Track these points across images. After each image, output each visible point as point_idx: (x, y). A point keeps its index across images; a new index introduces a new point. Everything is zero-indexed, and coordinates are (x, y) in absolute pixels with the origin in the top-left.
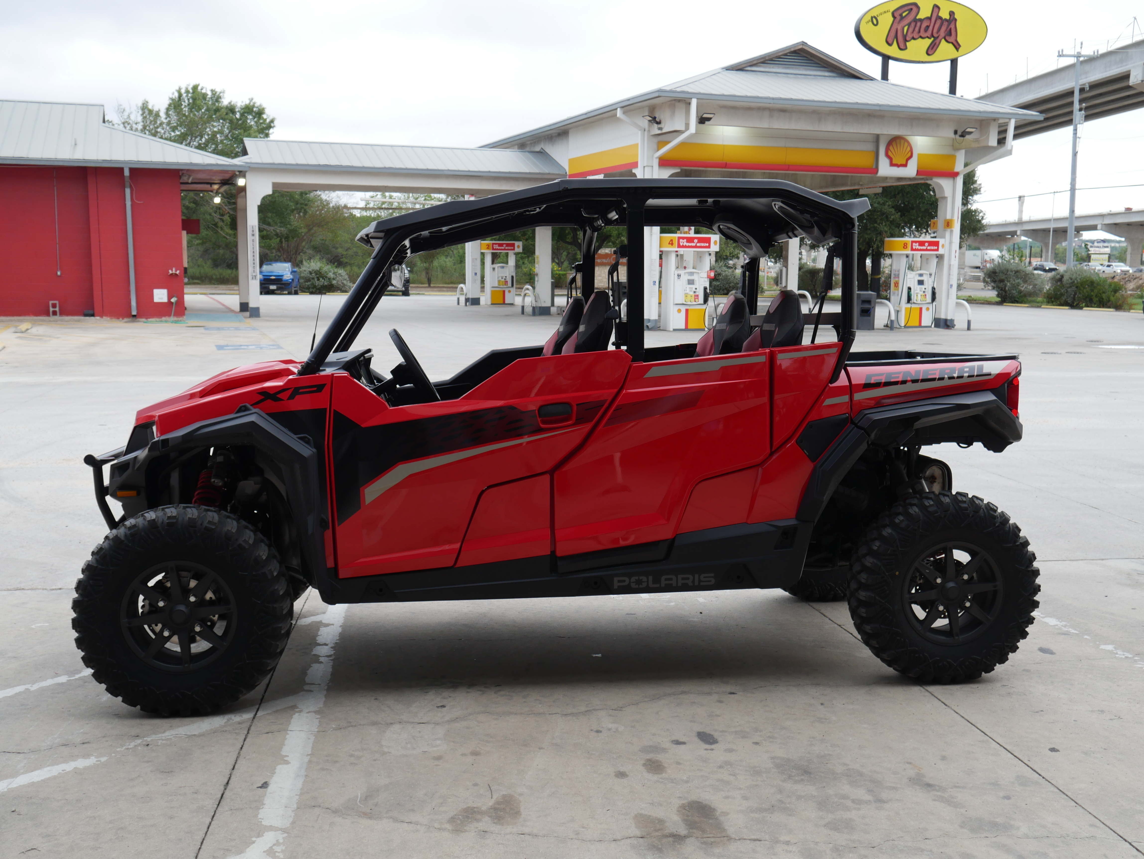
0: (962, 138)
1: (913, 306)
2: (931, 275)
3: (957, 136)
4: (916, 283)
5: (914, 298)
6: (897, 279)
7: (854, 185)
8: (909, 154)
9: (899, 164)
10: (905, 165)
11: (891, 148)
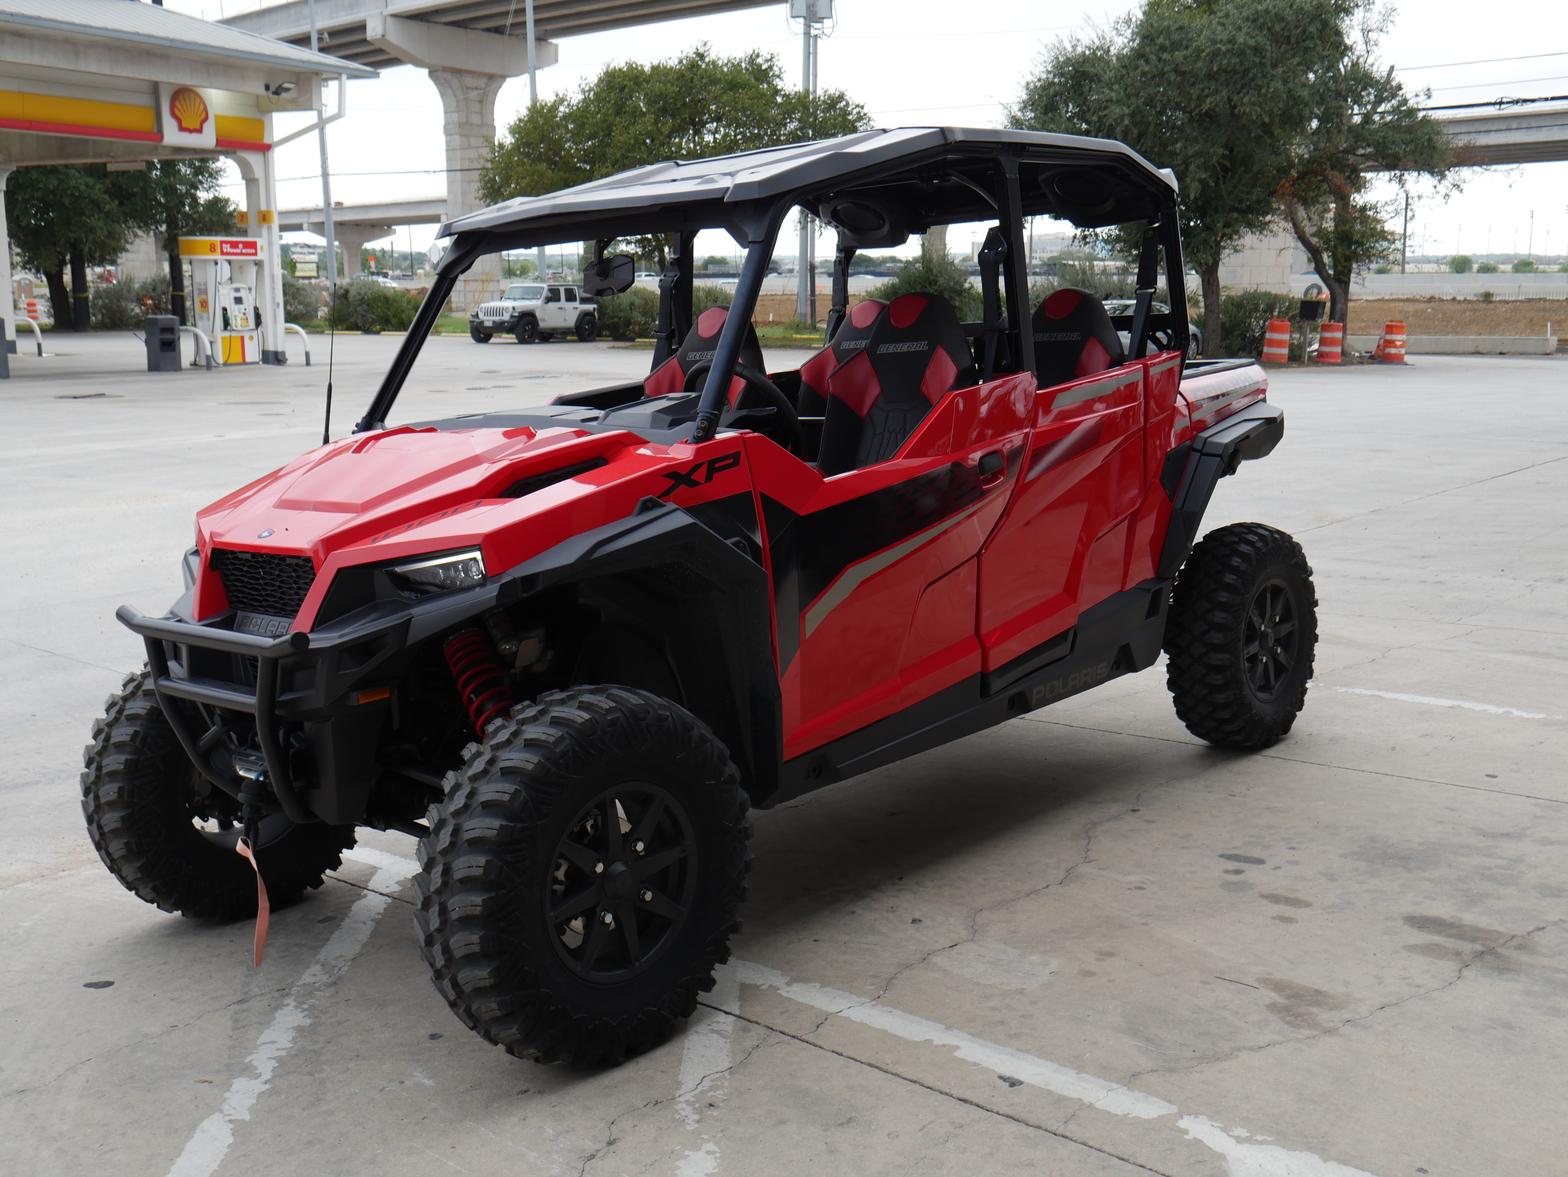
0: (276, 97)
1: (233, 334)
2: (250, 289)
3: (270, 94)
4: (233, 301)
5: (232, 322)
6: (204, 296)
7: (100, 156)
8: (204, 116)
9: (191, 128)
10: (200, 131)
11: (177, 104)
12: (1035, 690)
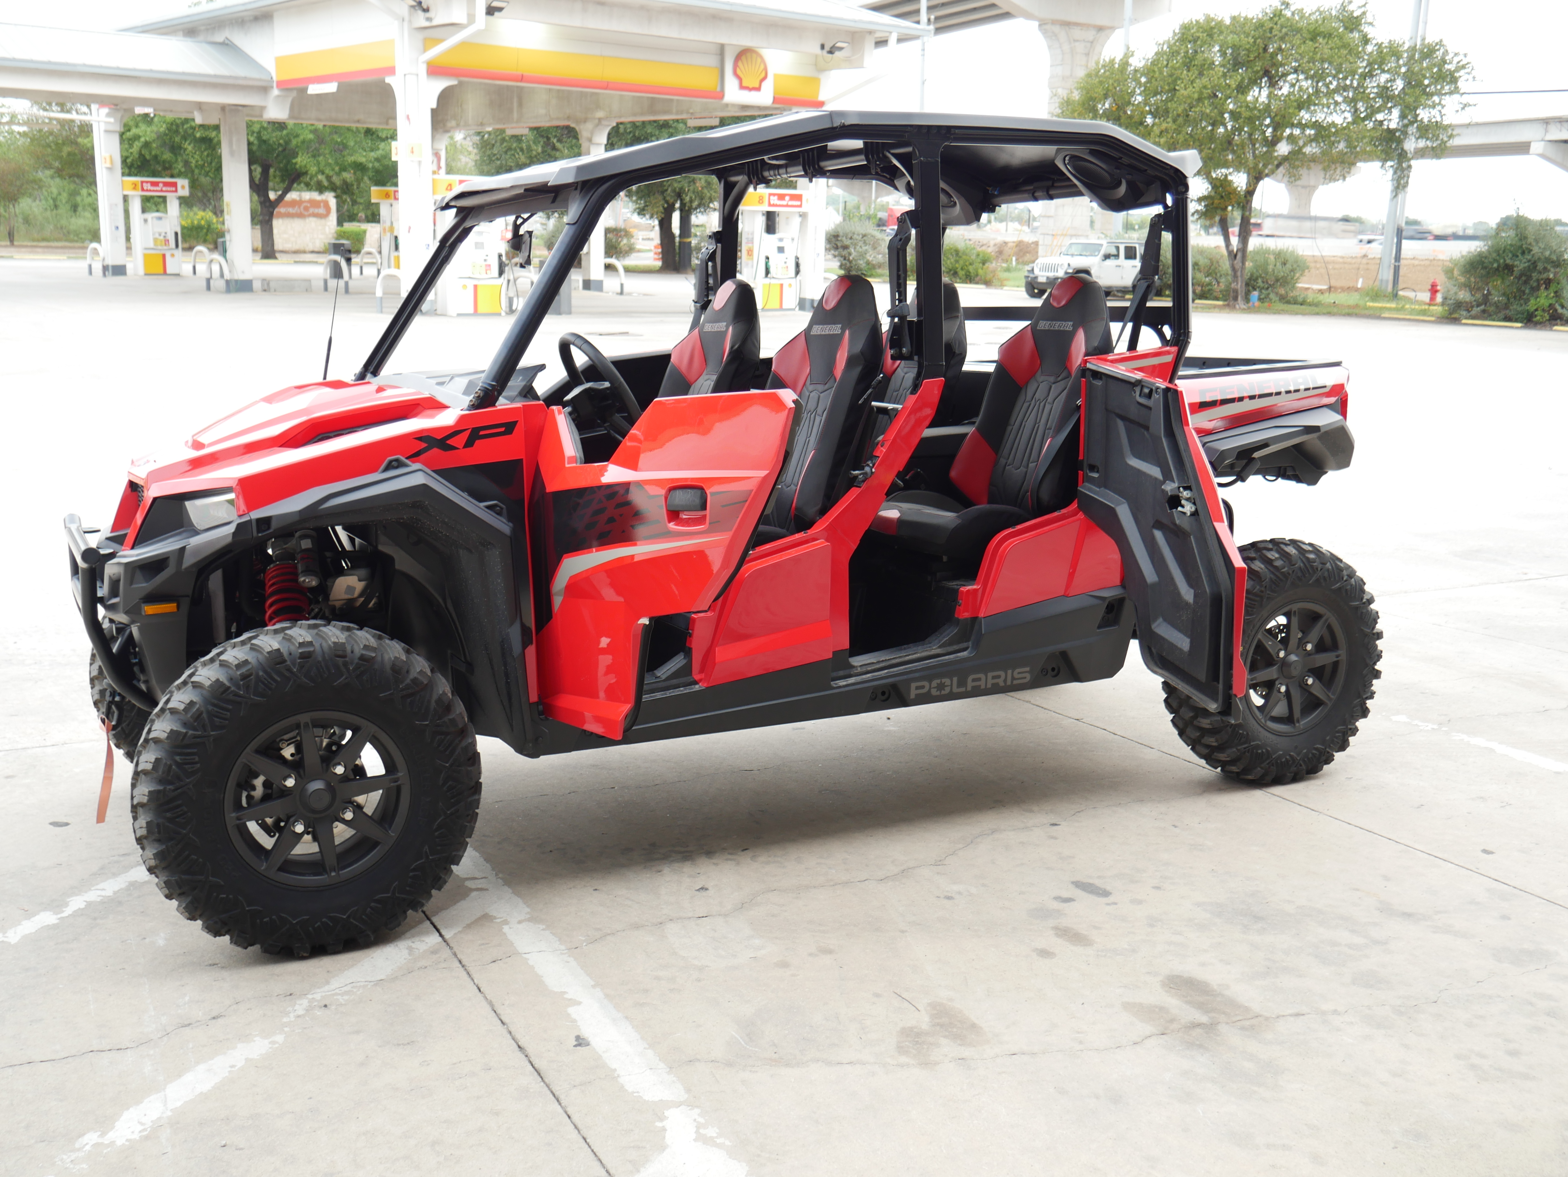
0: (830, 55)
1: (773, 281)
2: (793, 239)
3: (825, 52)
4: (776, 250)
5: (772, 270)
6: (750, 245)
7: (682, 113)
8: (763, 75)
9: (751, 86)
10: (758, 89)
11: (740, 64)
12: (913, 685)
